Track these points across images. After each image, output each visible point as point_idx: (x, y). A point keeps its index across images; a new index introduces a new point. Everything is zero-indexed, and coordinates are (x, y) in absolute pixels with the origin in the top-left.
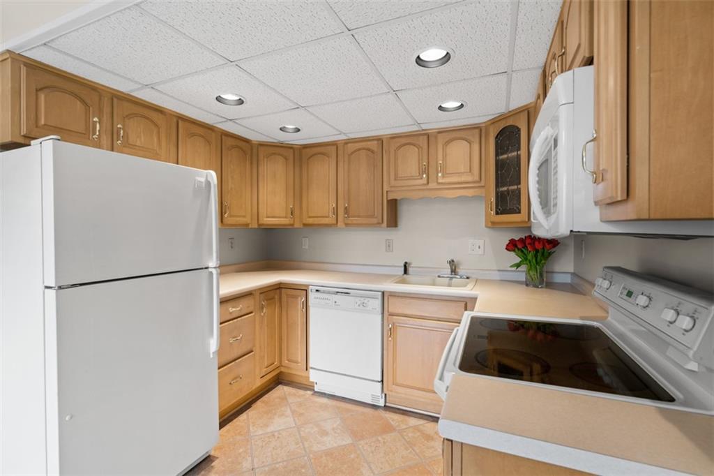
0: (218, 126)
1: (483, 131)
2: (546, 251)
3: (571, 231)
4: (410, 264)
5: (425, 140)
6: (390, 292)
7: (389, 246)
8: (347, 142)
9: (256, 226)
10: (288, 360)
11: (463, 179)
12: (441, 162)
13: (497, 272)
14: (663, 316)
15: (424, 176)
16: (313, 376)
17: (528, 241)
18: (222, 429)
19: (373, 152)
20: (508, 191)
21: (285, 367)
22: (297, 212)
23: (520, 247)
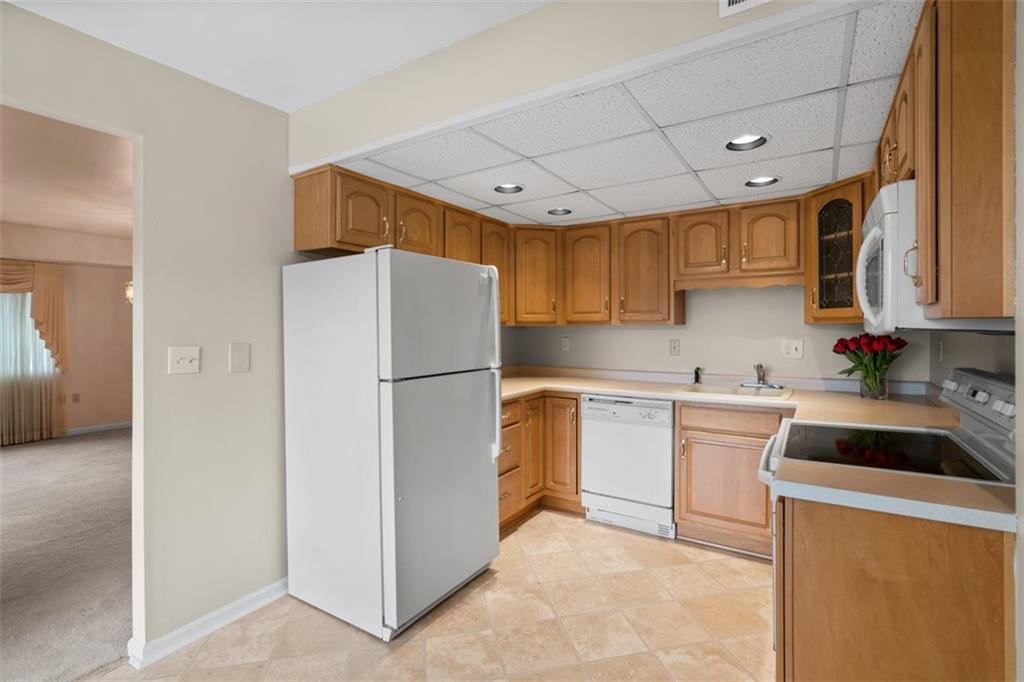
0: (480, 212)
1: (802, 204)
2: (888, 353)
3: (897, 328)
4: (703, 370)
5: (724, 219)
6: (683, 402)
7: (675, 348)
8: (622, 222)
9: (513, 324)
10: (555, 482)
11: (775, 264)
12: (745, 244)
13: (821, 381)
14: (994, 408)
15: (724, 262)
16: (586, 500)
17: (864, 341)
18: (504, 541)
19: (656, 233)
20: (836, 279)
21: (548, 489)
22: (559, 308)
23: (852, 348)
